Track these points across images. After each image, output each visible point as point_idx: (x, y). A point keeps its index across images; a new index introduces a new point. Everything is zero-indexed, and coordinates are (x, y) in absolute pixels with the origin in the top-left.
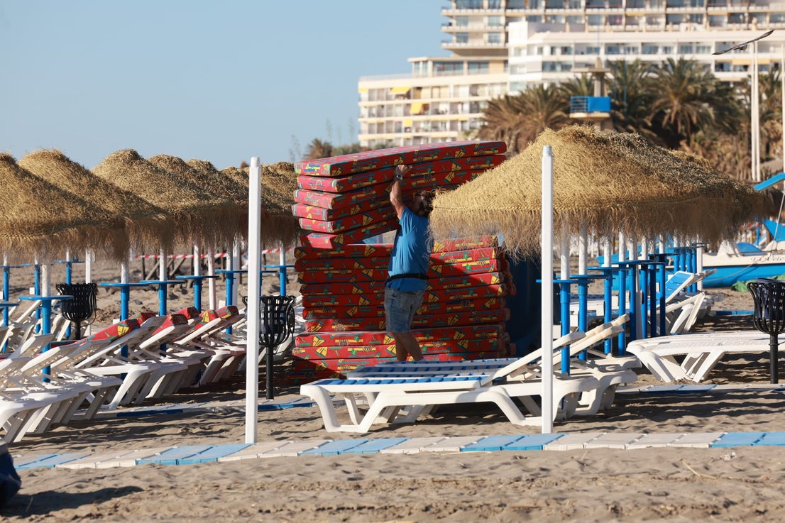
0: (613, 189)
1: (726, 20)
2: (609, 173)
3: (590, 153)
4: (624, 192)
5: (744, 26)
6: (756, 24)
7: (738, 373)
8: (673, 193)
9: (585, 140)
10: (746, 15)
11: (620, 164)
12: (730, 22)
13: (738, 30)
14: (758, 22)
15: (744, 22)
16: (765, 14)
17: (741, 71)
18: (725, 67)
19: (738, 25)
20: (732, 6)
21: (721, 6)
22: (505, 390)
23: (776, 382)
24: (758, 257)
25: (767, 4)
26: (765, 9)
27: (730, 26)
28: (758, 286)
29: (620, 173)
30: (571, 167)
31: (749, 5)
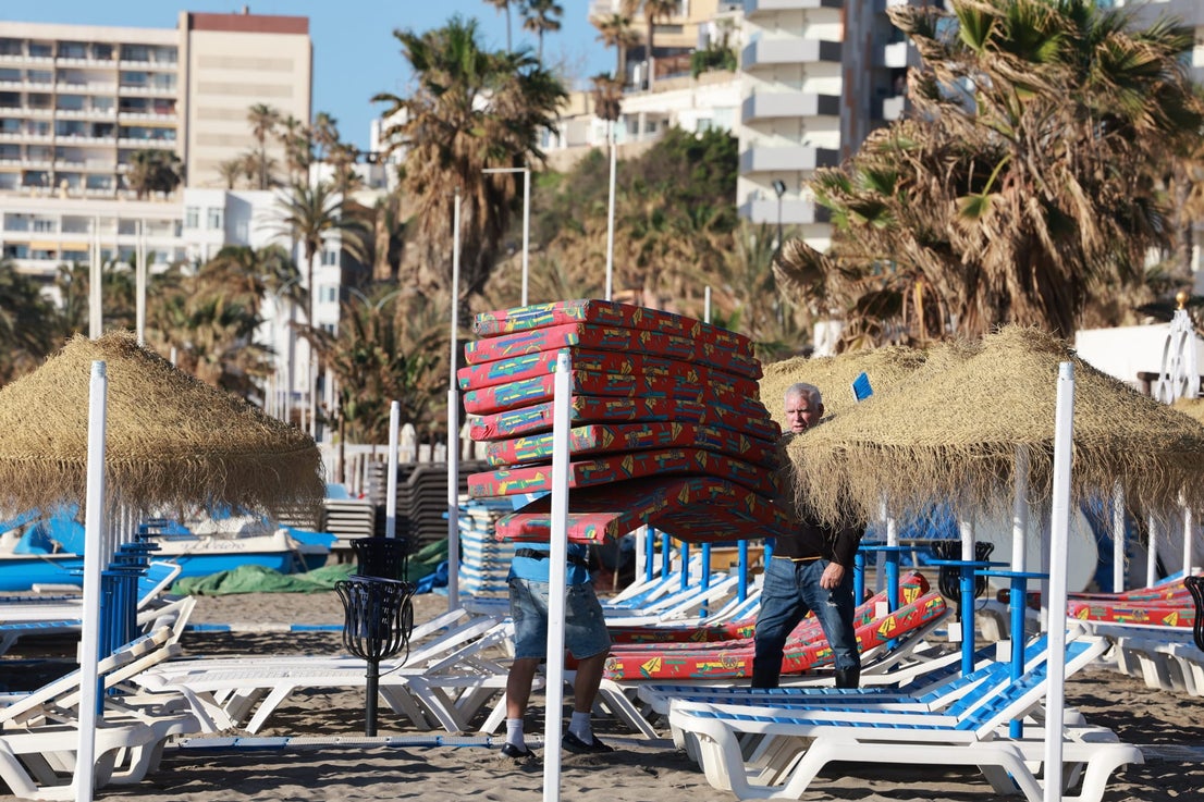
0: (190, 432)
1: (19, 180)
2: (180, 406)
3: (148, 375)
4: (206, 436)
5: (47, 190)
6: (66, 189)
7: (299, 720)
8: (278, 441)
9: (139, 354)
10: (51, 174)
11: (195, 393)
12: (26, 183)
13: (39, 196)
14: (70, 186)
15: (48, 185)
16: (79, 175)
17: (43, 258)
18: (19, 252)
19: (37, 190)
20: (29, 159)
21: (11, 159)
22: (6, 744)
23: (374, 734)
24: (191, 544)
25: (83, 161)
26: (79, 167)
27: (26, 189)
28: (352, 586)
29: (196, 407)
30: (122, 396)
31: (55, 160)
